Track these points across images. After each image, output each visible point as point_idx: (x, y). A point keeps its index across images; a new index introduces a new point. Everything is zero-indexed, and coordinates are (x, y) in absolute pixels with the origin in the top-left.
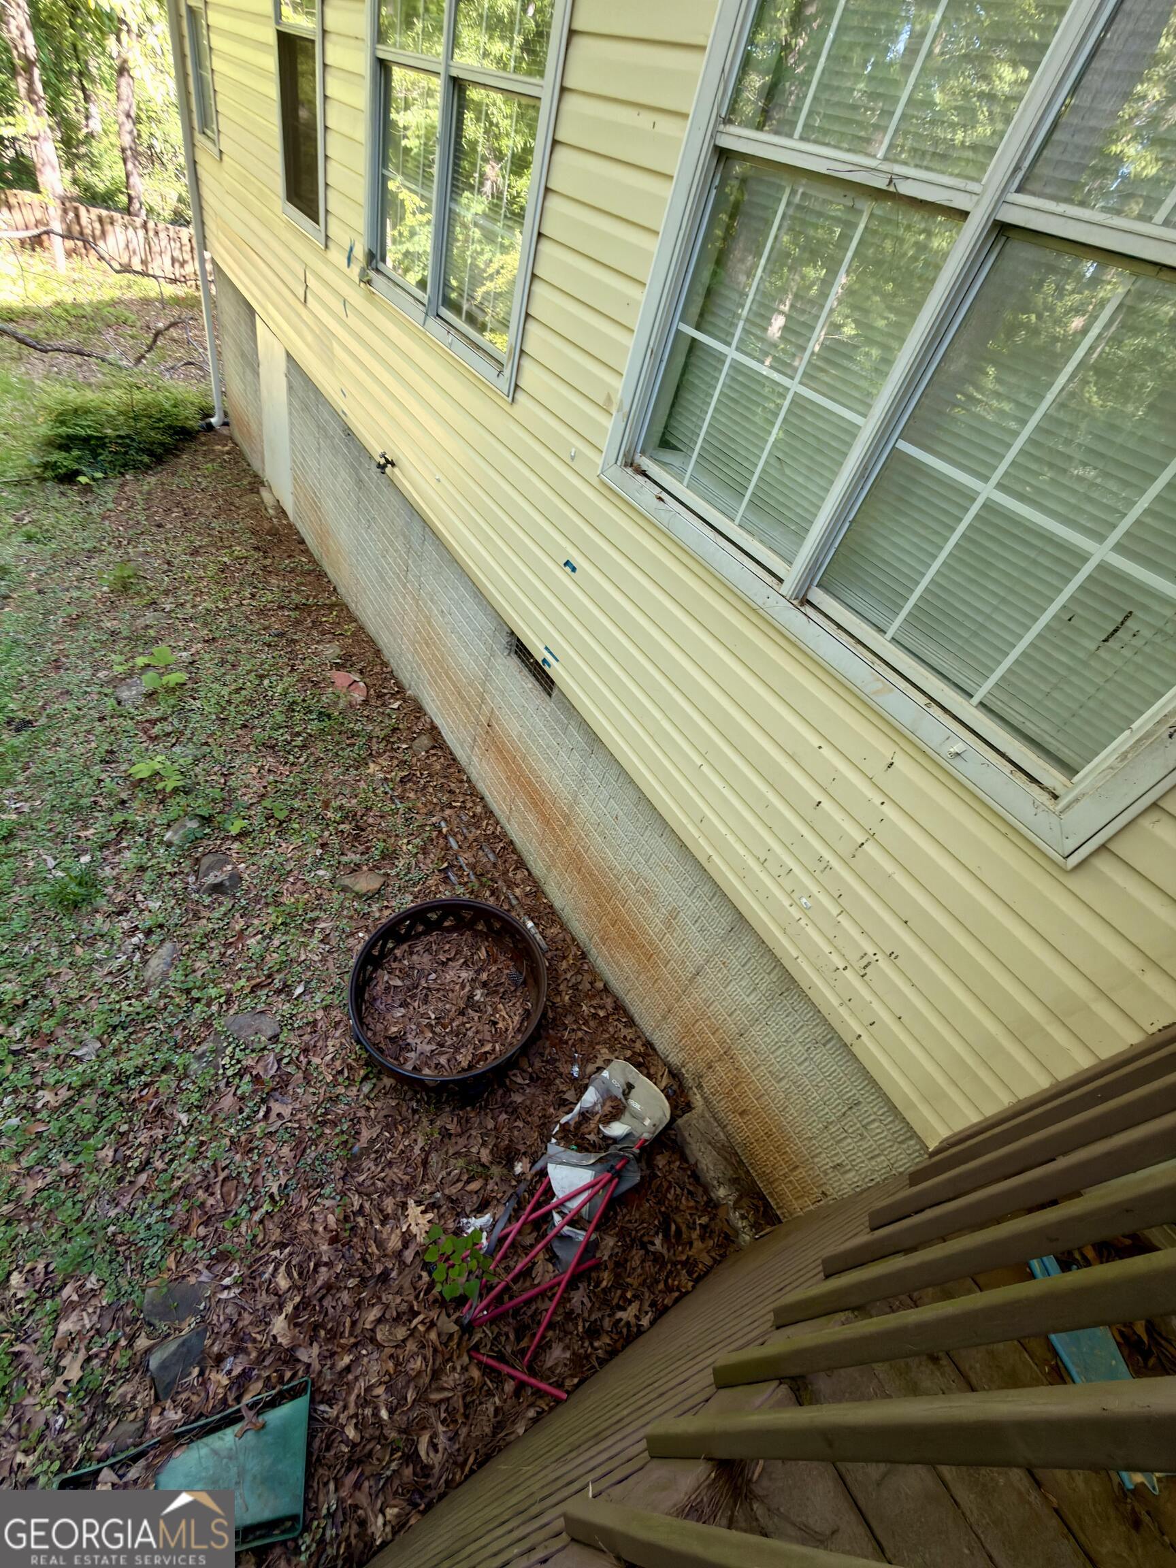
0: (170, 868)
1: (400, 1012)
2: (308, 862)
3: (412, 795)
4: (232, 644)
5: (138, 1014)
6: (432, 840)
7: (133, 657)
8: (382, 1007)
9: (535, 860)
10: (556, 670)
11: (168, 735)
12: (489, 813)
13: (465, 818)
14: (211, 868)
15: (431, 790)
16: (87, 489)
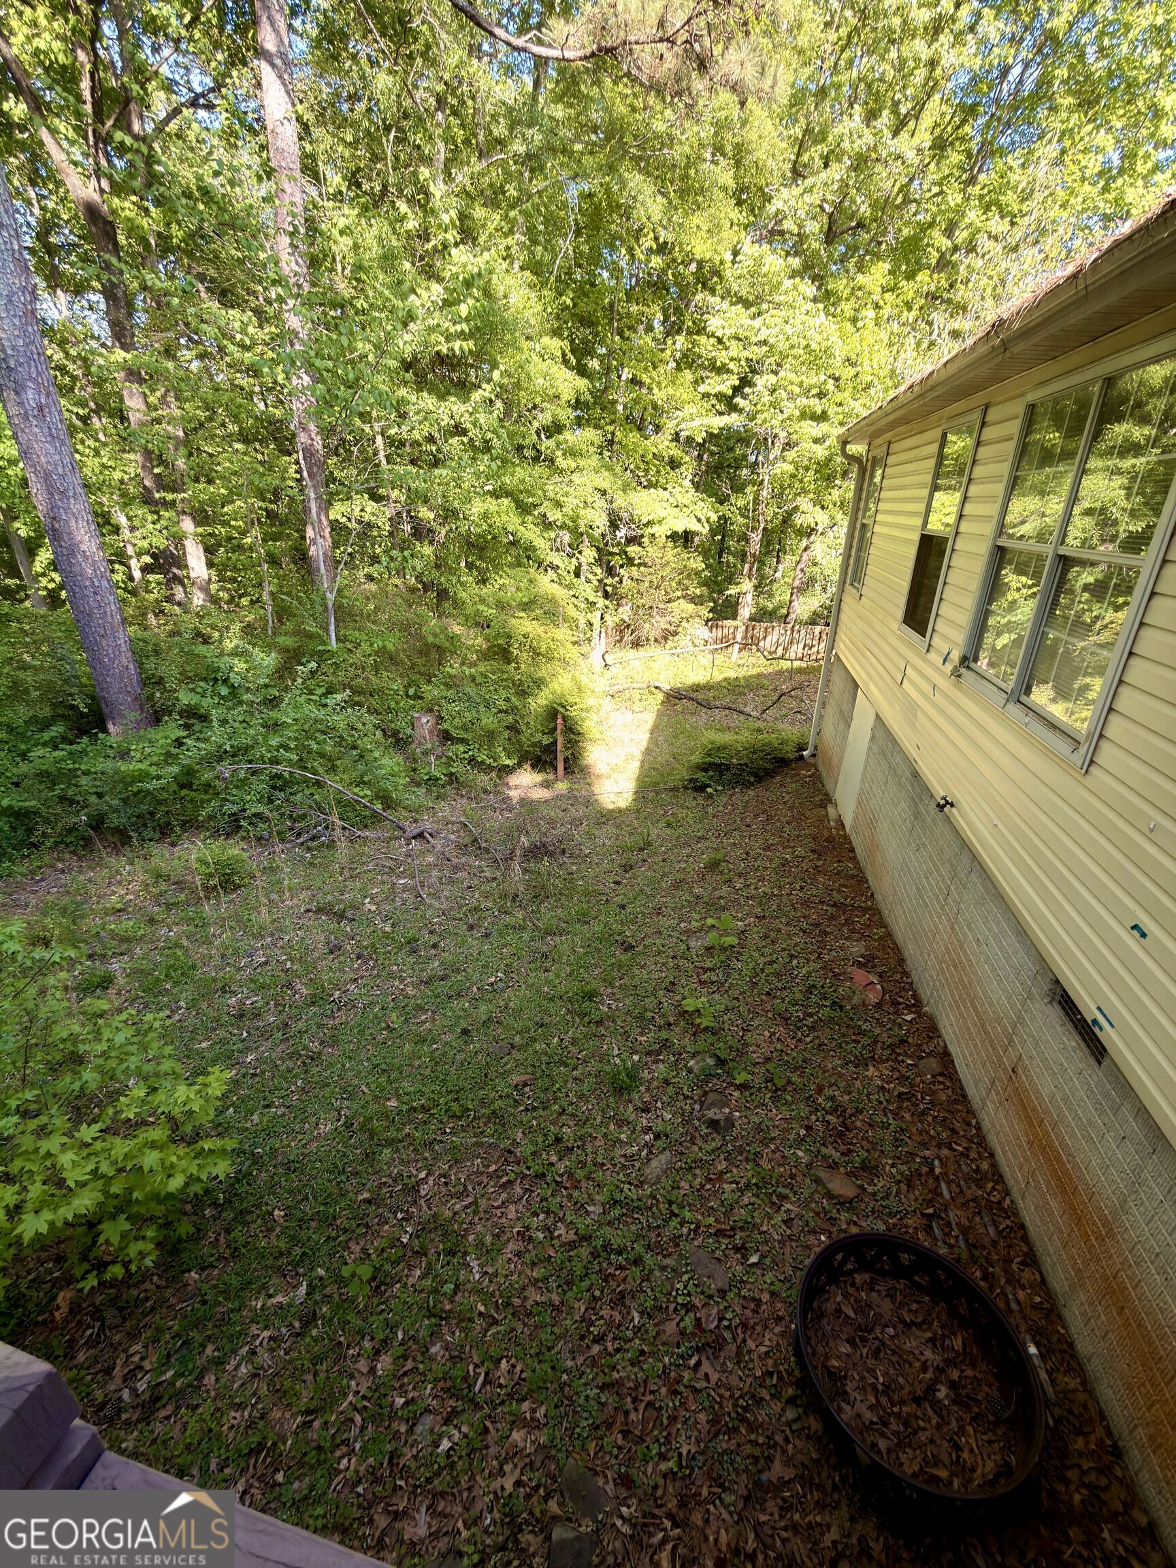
0: (686, 1092)
2: (791, 1137)
4: (777, 924)
5: (633, 1201)
7: (706, 918)
8: (828, 1329)
9: (1054, 1265)
10: (1109, 1035)
11: (713, 983)
12: (998, 1176)
13: (965, 1169)
14: (714, 1104)
15: (930, 1119)
16: (710, 796)
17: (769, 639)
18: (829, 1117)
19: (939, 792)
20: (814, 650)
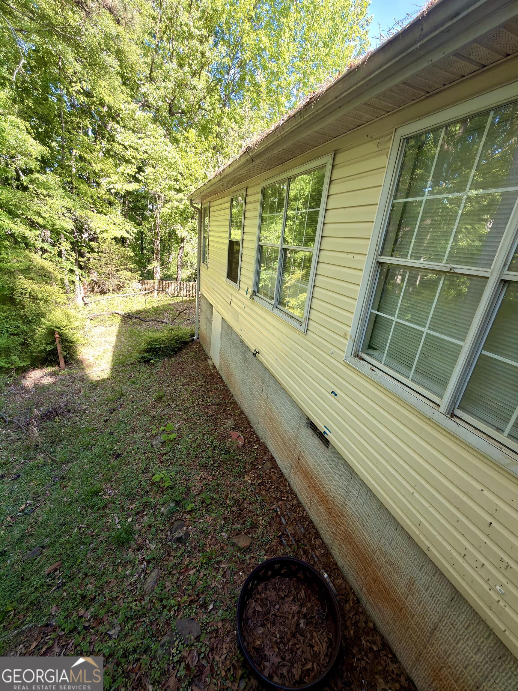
0: (162, 527)
1: (261, 630)
2: (218, 527)
3: (263, 493)
4: (194, 420)
5: (139, 611)
6: (273, 518)
7: (159, 427)
8: (252, 625)
9: (325, 534)
10: (330, 437)
11: (167, 461)
12: (300, 504)
13: (288, 507)
14: (177, 528)
15: (272, 490)
16: (153, 364)
17: (170, 288)
18: (233, 509)
19: (253, 349)
20: (191, 292)
